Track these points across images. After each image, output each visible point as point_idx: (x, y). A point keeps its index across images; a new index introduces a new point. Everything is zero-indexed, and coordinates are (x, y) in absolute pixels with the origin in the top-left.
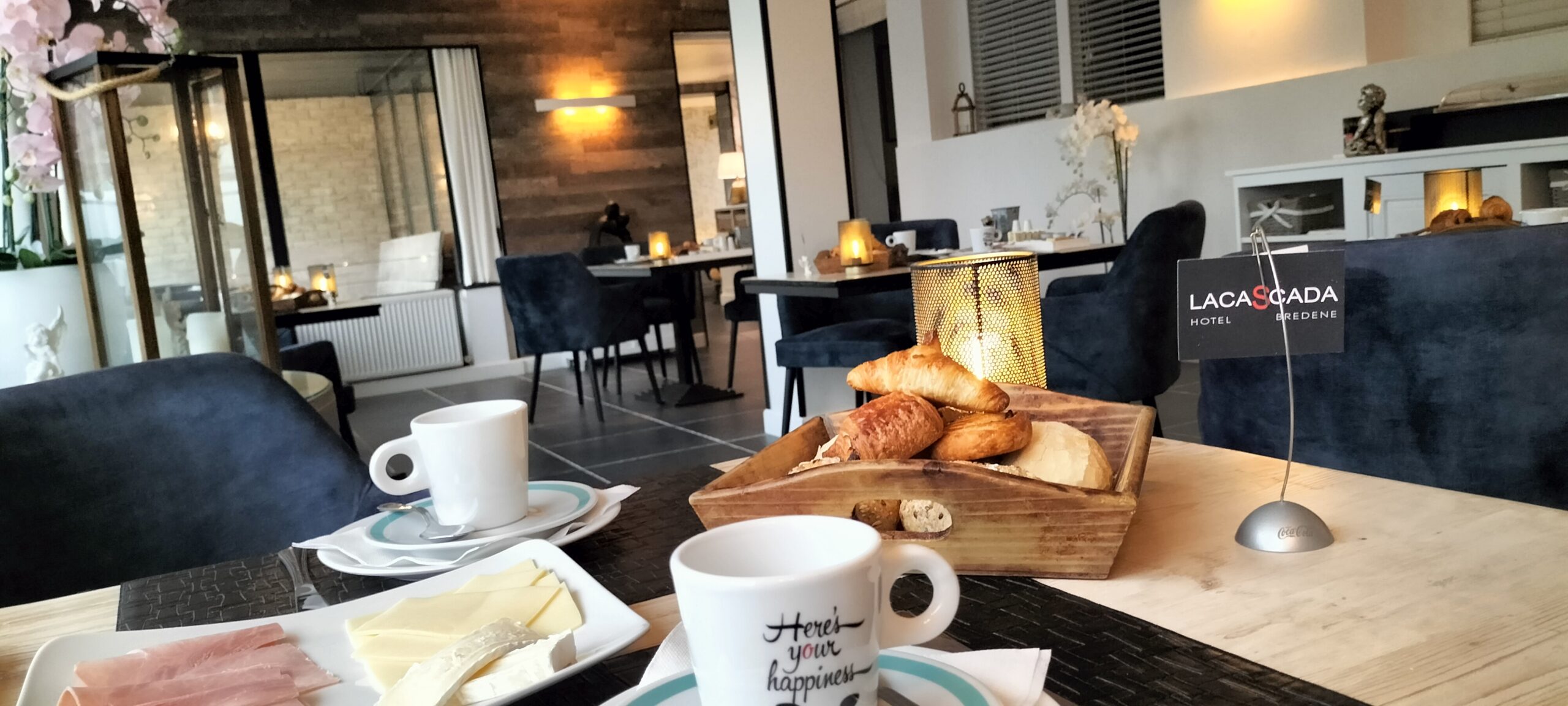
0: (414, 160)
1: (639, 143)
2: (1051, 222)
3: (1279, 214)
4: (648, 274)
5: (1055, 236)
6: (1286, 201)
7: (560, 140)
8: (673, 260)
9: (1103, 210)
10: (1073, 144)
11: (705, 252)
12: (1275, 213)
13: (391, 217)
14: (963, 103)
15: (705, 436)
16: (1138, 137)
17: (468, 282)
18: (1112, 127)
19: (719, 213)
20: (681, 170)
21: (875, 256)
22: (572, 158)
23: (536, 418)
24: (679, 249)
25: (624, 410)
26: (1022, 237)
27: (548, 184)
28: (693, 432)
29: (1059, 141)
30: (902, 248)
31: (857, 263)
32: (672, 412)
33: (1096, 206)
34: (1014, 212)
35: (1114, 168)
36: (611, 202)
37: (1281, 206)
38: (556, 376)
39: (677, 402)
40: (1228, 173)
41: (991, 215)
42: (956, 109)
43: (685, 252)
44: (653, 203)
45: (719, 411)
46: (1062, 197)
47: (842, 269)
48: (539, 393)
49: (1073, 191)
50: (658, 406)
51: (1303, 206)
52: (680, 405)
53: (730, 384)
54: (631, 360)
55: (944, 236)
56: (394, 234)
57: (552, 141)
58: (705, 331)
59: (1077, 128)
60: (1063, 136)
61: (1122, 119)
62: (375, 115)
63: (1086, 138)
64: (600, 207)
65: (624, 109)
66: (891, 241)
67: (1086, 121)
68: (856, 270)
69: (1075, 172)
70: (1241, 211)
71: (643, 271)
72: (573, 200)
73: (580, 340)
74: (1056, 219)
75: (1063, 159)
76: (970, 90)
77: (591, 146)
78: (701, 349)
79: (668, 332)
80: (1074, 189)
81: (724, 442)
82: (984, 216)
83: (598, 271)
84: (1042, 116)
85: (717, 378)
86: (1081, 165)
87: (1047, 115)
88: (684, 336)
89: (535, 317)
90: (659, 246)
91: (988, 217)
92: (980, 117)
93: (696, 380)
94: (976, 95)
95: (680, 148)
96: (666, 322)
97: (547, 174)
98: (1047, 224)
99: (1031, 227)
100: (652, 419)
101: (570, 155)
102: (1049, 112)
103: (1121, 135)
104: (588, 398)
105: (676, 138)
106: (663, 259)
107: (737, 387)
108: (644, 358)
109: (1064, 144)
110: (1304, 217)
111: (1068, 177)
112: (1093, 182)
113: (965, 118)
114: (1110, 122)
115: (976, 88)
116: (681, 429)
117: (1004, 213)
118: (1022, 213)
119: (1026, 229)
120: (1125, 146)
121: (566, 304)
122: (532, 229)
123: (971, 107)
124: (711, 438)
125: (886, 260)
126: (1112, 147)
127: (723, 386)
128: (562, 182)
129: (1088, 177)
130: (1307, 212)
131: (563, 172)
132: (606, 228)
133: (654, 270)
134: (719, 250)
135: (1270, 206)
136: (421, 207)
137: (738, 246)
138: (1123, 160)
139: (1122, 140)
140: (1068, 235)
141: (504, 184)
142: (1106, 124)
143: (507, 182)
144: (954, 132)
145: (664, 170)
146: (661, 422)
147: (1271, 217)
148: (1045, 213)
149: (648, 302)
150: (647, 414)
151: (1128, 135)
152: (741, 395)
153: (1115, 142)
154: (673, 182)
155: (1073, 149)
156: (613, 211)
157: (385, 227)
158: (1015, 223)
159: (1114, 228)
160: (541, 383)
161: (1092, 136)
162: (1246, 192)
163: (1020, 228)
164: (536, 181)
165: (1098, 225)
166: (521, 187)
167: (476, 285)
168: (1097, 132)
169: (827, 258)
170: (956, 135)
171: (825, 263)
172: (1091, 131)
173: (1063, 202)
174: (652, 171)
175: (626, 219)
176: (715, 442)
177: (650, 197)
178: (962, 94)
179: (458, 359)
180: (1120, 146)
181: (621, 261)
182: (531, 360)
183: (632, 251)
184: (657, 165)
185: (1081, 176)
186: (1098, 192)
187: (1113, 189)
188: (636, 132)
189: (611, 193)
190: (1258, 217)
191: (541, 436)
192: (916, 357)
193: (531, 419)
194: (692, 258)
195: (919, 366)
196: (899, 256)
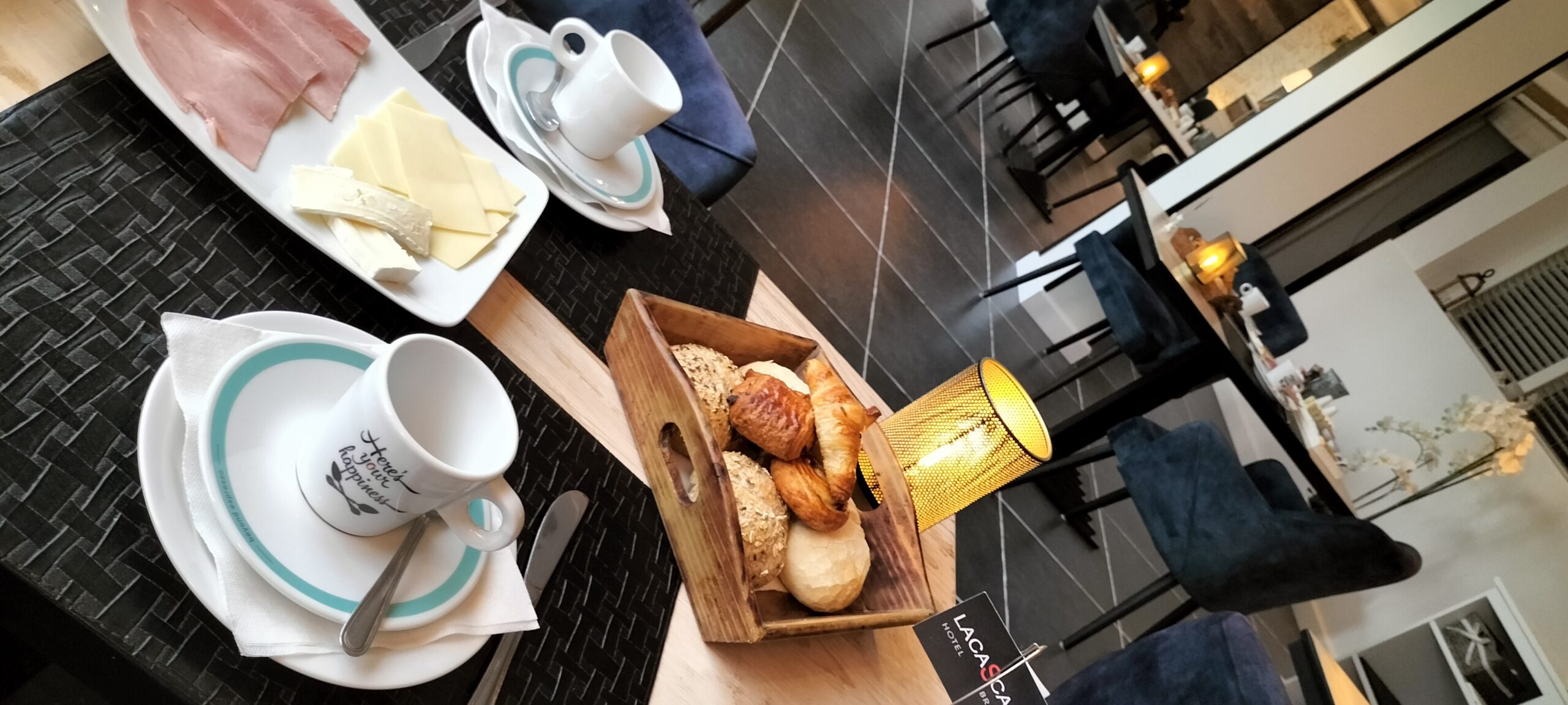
2: (1375, 429)
3: (1476, 649)
4: (1118, 74)
6: (1493, 647)
8: (1145, 89)
9: (1411, 474)
10: (1468, 414)
11: (1169, 114)
12: (1476, 642)
14: (1473, 283)
15: (986, 211)
16: (1510, 475)
18: (1506, 444)
19: (1245, 99)
20: (1260, 42)
21: (1213, 280)
23: (934, 50)
24: (1159, 89)
25: (981, 124)
26: (1315, 412)
28: (985, 197)
29: (1465, 397)
31: (1198, 269)
32: (1000, 167)
33: (1411, 465)
34: (1340, 392)
35: (1466, 464)
37: (1486, 645)
39: (1012, 167)
40: (1498, 580)
41: (1326, 370)
42: (1461, 279)
43: (1158, 95)
44: (1211, 34)
45: (1020, 210)
46: (1406, 428)
47: (1182, 259)
48: (963, 36)
49: (1418, 436)
50: (1000, 151)
51: (1497, 667)
52: (1012, 172)
53: (1057, 205)
55: (1285, 336)
58: (1109, 153)
59: (1488, 410)
60: (1471, 400)
61: (1521, 450)
63: (1481, 423)
66: (1247, 289)
67: (1500, 416)
68: (1187, 273)
69: (1438, 429)
70: (1461, 609)
71: (1120, 65)
73: (1021, 47)
74: (1380, 433)
75: (1447, 411)
76: (1489, 283)
78: (1087, 158)
79: (1080, 120)
80: (1420, 436)
81: (987, 231)
82: (1321, 365)
83: (1101, 19)
84: (1497, 368)
85: (1057, 190)
86: (1448, 431)
87: (1498, 373)
88: (1087, 134)
90: (1152, 68)
91: (1321, 369)
92: (1466, 305)
93: (1043, 171)
94: (1489, 291)
95: (1282, 28)
96: (1089, 114)
98: (1370, 426)
99: (1331, 415)
100: (983, 153)
102: (1505, 373)
103: (1502, 457)
104: (979, 82)
106: (1141, 79)
107: (1057, 214)
109: (1464, 404)
110: (1484, 673)
111: (1431, 423)
112: (1438, 452)
113: (1458, 292)
114: (1511, 440)
115: (1497, 287)
116: (984, 185)
117: (1334, 382)
118: (1343, 399)
119: (1325, 412)
120: (1493, 466)
121: (1049, 15)
123: (1471, 293)
124: (986, 216)
125: (1215, 294)
126: (1486, 453)
127: (1051, 200)
129: (1439, 443)
130: (1491, 673)
133: (1125, 76)
134: (1178, 126)
135: (1481, 634)
137: (1192, 142)
138: (1478, 469)
139: (1497, 460)
142: (1507, 436)
144: (1434, 289)
145: (1250, 26)
146: (983, 163)
147: (1470, 640)
148: (1381, 419)
149: (1097, 86)
150: (985, 145)
151: (1506, 464)
152: (1049, 221)
153: (1491, 454)
154: (1242, 39)
155: (1461, 416)
158: (1328, 398)
159: (1398, 492)
160: (976, 31)
161: (1485, 428)
162: (1486, 603)
163: (1324, 405)
168: (1493, 431)
169: (1190, 239)
170: (1433, 293)
171: (1183, 239)
172: (1490, 425)
173: (1401, 431)
174: (1243, 16)
175: (1180, 18)
176: (984, 223)
177: (1215, 28)
178: (1481, 278)
180: (1490, 461)
181: (1121, 40)
182: (985, 11)
183: (1137, 44)
184: (1252, 16)
185: (1436, 437)
186: (1429, 460)
187: (1441, 472)
190: (1464, 628)
191: (917, 65)
192: (842, 409)
193: (929, 46)
194: (1157, 106)
195: (835, 415)
196: (1228, 306)
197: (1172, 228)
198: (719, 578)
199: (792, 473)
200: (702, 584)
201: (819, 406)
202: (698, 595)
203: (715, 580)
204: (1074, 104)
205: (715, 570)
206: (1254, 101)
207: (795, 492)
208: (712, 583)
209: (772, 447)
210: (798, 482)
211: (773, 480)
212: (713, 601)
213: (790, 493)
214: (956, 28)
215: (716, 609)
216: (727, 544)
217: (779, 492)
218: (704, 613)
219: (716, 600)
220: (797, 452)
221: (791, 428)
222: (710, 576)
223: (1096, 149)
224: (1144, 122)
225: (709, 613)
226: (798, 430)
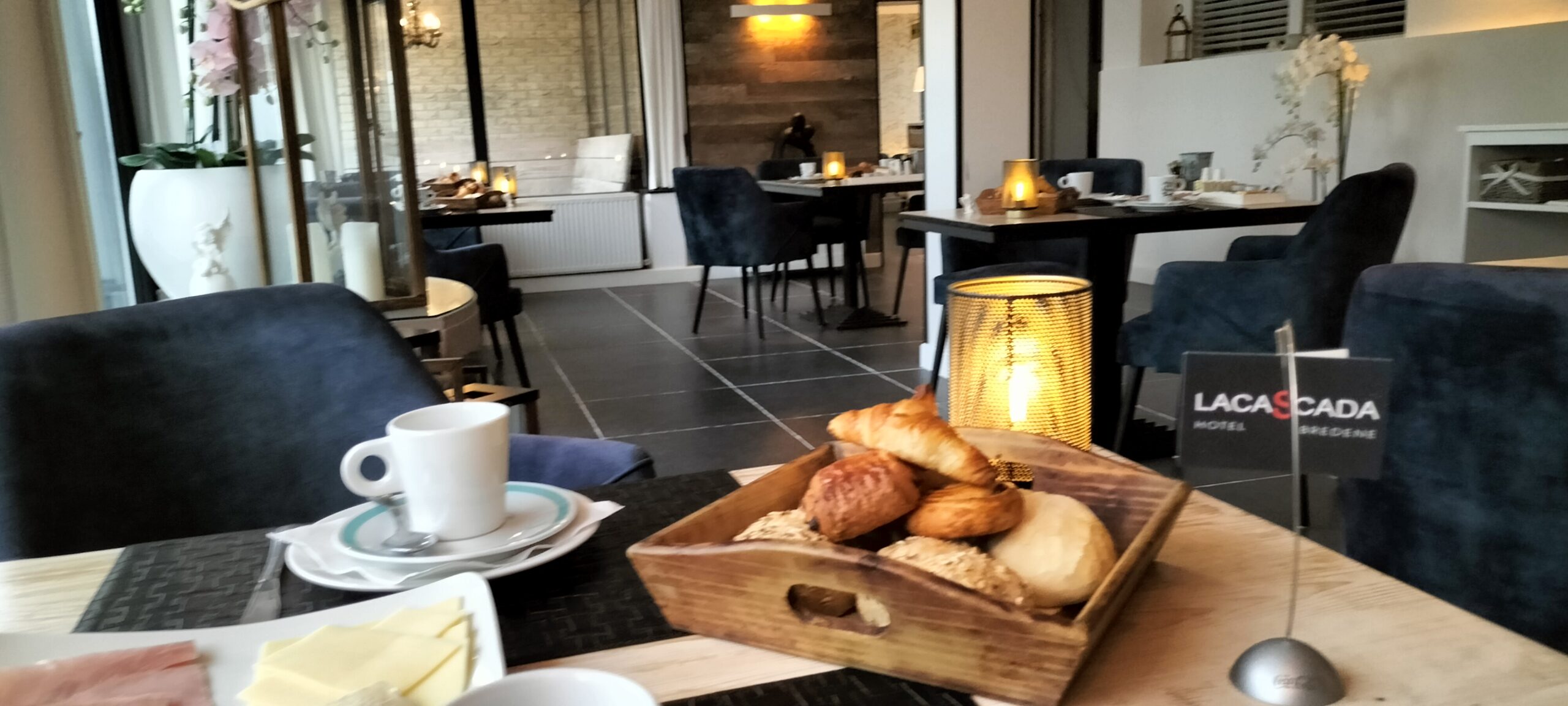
0: (614, 59)
1: (831, 54)
2: (1258, 165)
3: (1516, 179)
4: (819, 194)
5: (1248, 189)
6: (1524, 164)
7: (754, 47)
8: (846, 181)
9: (1319, 157)
10: (1291, 82)
11: (880, 174)
12: (1510, 177)
13: (590, 113)
14: (1179, 26)
15: (860, 365)
16: (1368, 76)
17: (652, 186)
18: (1337, 65)
19: (912, 127)
20: (872, 86)
21: (1040, 199)
22: (762, 66)
23: (701, 328)
24: (855, 169)
25: (787, 328)
26: (1211, 187)
27: (737, 92)
28: (848, 359)
29: (1275, 77)
30: (1073, 193)
31: (1021, 206)
32: (832, 335)
33: (1311, 151)
34: (1205, 158)
35: (1335, 110)
36: (797, 114)
37: (1519, 170)
38: (725, 285)
39: (839, 326)
40: (1463, 128)
41: (1179, 159)
42: (1170, 33)
43: (858, 174)
44: (840, 116)
45: (881, 340)
46: (1274, 138)
47: (1003, 211)
48: (706, 303)
49: (1287, 132)
50: (820, 327)
51: (1544, 171)
52: (843, 328)
53: (896, 311)
54: (798, 275)
55: (1128, 180)
56: (592, 133)
57: (746, 47)
58: (881, 250)
59: (1297, 64)
60: (1281, 71)
61: (1351, 57)
62: (582, 12)
63: (1306, 75)
64: (786, 118)
65: (820, 18)
66: (1065, 182)
67: (1309, 57)
68: (1018, 213)
69: (1290, 112)
70: (1472, 174)
71: (815, 190)
72: (761, 109)
73: (746, 256)
74: (1264, 162)
75: (1278, 97)
76: (1187, 13)
77: (783, 54)
78: (874, 270)
79: (838, 250)
80: (1288, 131)
82: (1171, 161)
83: (769, 186)
84: (1263, 46)
85: (884, 304)
86: (1297, 105)
87: (1270, 45)
88: (853, 255)
89: (705, 230)
90: (834, 168)
91: (1175, 162)
92: (1196, 42)
93: (861, 304)
94: (1195, 18)
95: (872, 61)
96: (838, 242)
97: (736, 81)
98: (1253, 168)
99: (1222, 176)
100: (811, 340)
101: (762, 63)
102: (1273, 41)
103: (1348, 74)
104: (752, 311)
105: (869, 50)
106: (837, 179)
107: (903, 315)
108: (811, 275)
109: (1282, 80)
110: (1544, 184)
111: (1281, 116)
112: (1311, 124)
113: (1179, 42)
114: (1337, 59)
115: (1195, 11)
116: (838, 354)
117: (1194, 158)
118: (1215, 160)
119: (1216, 178)
120: (1351, 86)
121: (736, 219)
122: (715, 137)
123: (1187, 32)
124: (865, 367)
125: (1052, 205)
126: (1335, 87)
127: (888, 312)
128: (750, 92)
129: (1305, 118)
130: (1549, 179)
131: (752, 81)
132: (790, 140)
133: (826, 190)
134: (894, 173)
135: (1506, 168)
136: (617, 108)
137: (914, 171)
138: (1347, 102)
139: (1347, 80)
140: (1262, 188)
141: (694, 90)
142: (1331, 61)
143: (698, 88)
144: (1165, 58)
145: (854, 83)
146: (819, 345)
147: (1504, 181)
148: (1252, 154)
149: (818, 221)
150: (806, 335)
151: (1356, 75)
152: (904, 324)
153: (1340, 83)
154: (861, 96)
155: (1290, 87)
156: (799, 122)
157: (584, 125)
158: (1205, 171)
159: (1328, 176)
160: (708, 290)
161: (1313, 74)
162: (1477, 149)
163: (1210, 176)
164: (725, 88)
165: (1309, 173)
166: (711, 94)
167: (660, 190)
168: (1320, 69)
169: (990, 199)
170: (1167, 61)
171: (986, 204)
172: (1313, 69)
173: (1273, 144)
174: (842, 83)
175: (811, 132)
177: (838, 110)
178: (1179, 18)
179: (637, 261)
180: (1346, 87)
181: (796, 178)
182: (698, 269)
183: (807, 169)
184: (847, 77)
185: (1297, 117)
186: (1315, 136)
187: (1331, 131)
188: (829, 42)
189: (798, 104)
190: (1492, 180)
191: (702, 348)
192: (898, 415)
193: (695, 330)
194: (865, 180)
195: (900, 426)
196: (1068, 200)
197: (972, 207)
198: (989, 641)
199: (932, 511)
200: (986, 670)
201: (878, 441)
202: (996, 683)
203: (989, 649)
204: (822, 248)
205: (980, 642)
206: (917, 121)
207: (954, 519)
208: (993, 655)
209: (890, 511)
210: (946, 509)
211: (927, 536)
212: (1012, 667)
213: (950, 526)
214: (695, 304)
215: (1024, 670)
216: (954, 604)
217: (944, 538)
218: (1021, 689)
219: (1013, 663)
220: (914, 493)
221: (883, 476)
222: (981, 652)
223: (871, 259)
224: (875, 197)
225: (1023, 683)
226: (888, 472)
